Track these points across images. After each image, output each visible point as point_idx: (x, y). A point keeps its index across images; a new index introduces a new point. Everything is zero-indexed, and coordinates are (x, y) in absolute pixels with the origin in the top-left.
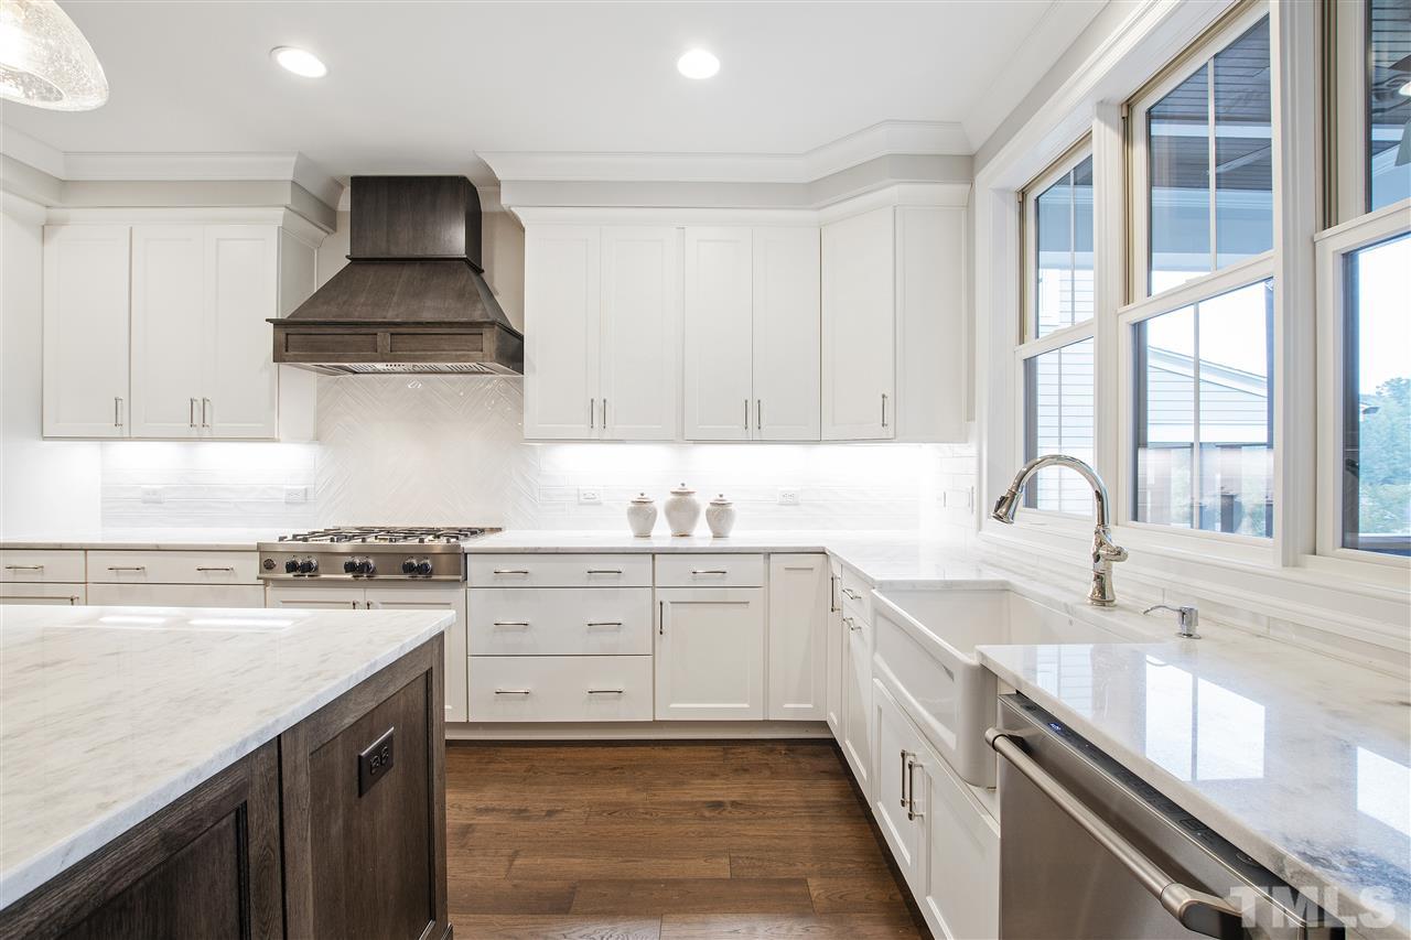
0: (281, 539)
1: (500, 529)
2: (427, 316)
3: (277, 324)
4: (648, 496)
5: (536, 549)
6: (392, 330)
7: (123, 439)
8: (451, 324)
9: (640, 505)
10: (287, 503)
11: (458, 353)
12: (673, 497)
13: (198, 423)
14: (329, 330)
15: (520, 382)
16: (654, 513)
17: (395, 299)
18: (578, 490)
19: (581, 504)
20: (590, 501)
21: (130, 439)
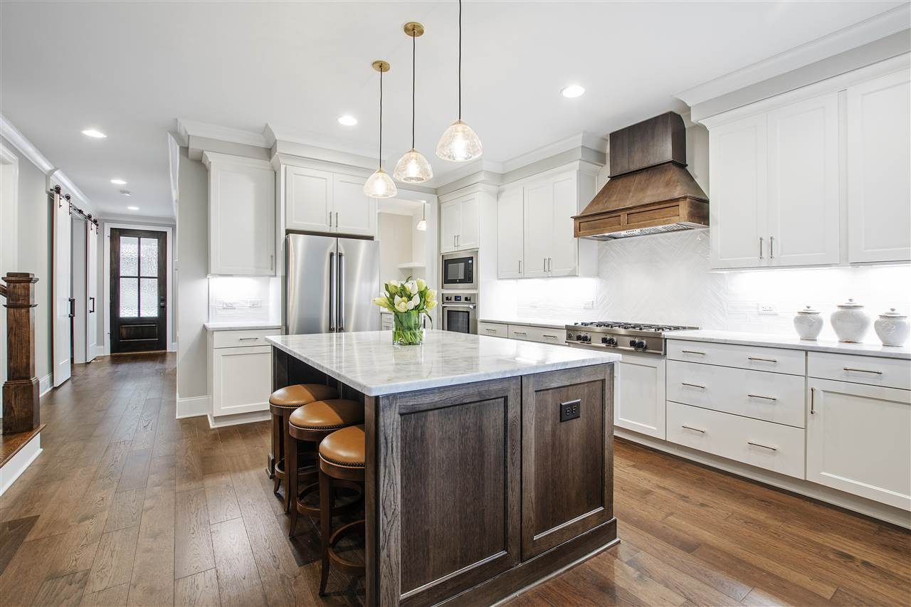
0: (575, 324)
1: (698, 328)
2: (647, 201)
3: (576, 218)
4: (814, 309)
5: (711, 339)
6: (628, 212)
7: (521, 278)
8: (660, 203)
9: (804, 315)
10: (585, 308)
11: (665, 219)
12: (840, 310)
13: (547, 270)
14: (597, 218)
15: (708, 231)
16: (820, 323)
17: (631, 194)
18: (758, 304)
19: (759, 314)
20: (768, 312)
21: (524, 278)
